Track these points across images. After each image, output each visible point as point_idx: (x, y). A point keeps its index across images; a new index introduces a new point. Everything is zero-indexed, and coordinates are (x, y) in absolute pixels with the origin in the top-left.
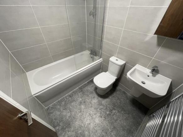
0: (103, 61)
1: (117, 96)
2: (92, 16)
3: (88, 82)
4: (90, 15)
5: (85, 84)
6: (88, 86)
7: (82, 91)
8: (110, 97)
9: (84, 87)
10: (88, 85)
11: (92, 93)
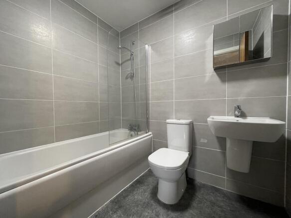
0: (153, 137)
1: (206, 200)
2: (129, 79)
3: (132, 185)
4: (127, 78)
5: (124, 190)
6: (135, 192)
7: (120, 207)
8: (195, 204)
9: (124, 197)
10: (134, 190)
11: (147, 206)
